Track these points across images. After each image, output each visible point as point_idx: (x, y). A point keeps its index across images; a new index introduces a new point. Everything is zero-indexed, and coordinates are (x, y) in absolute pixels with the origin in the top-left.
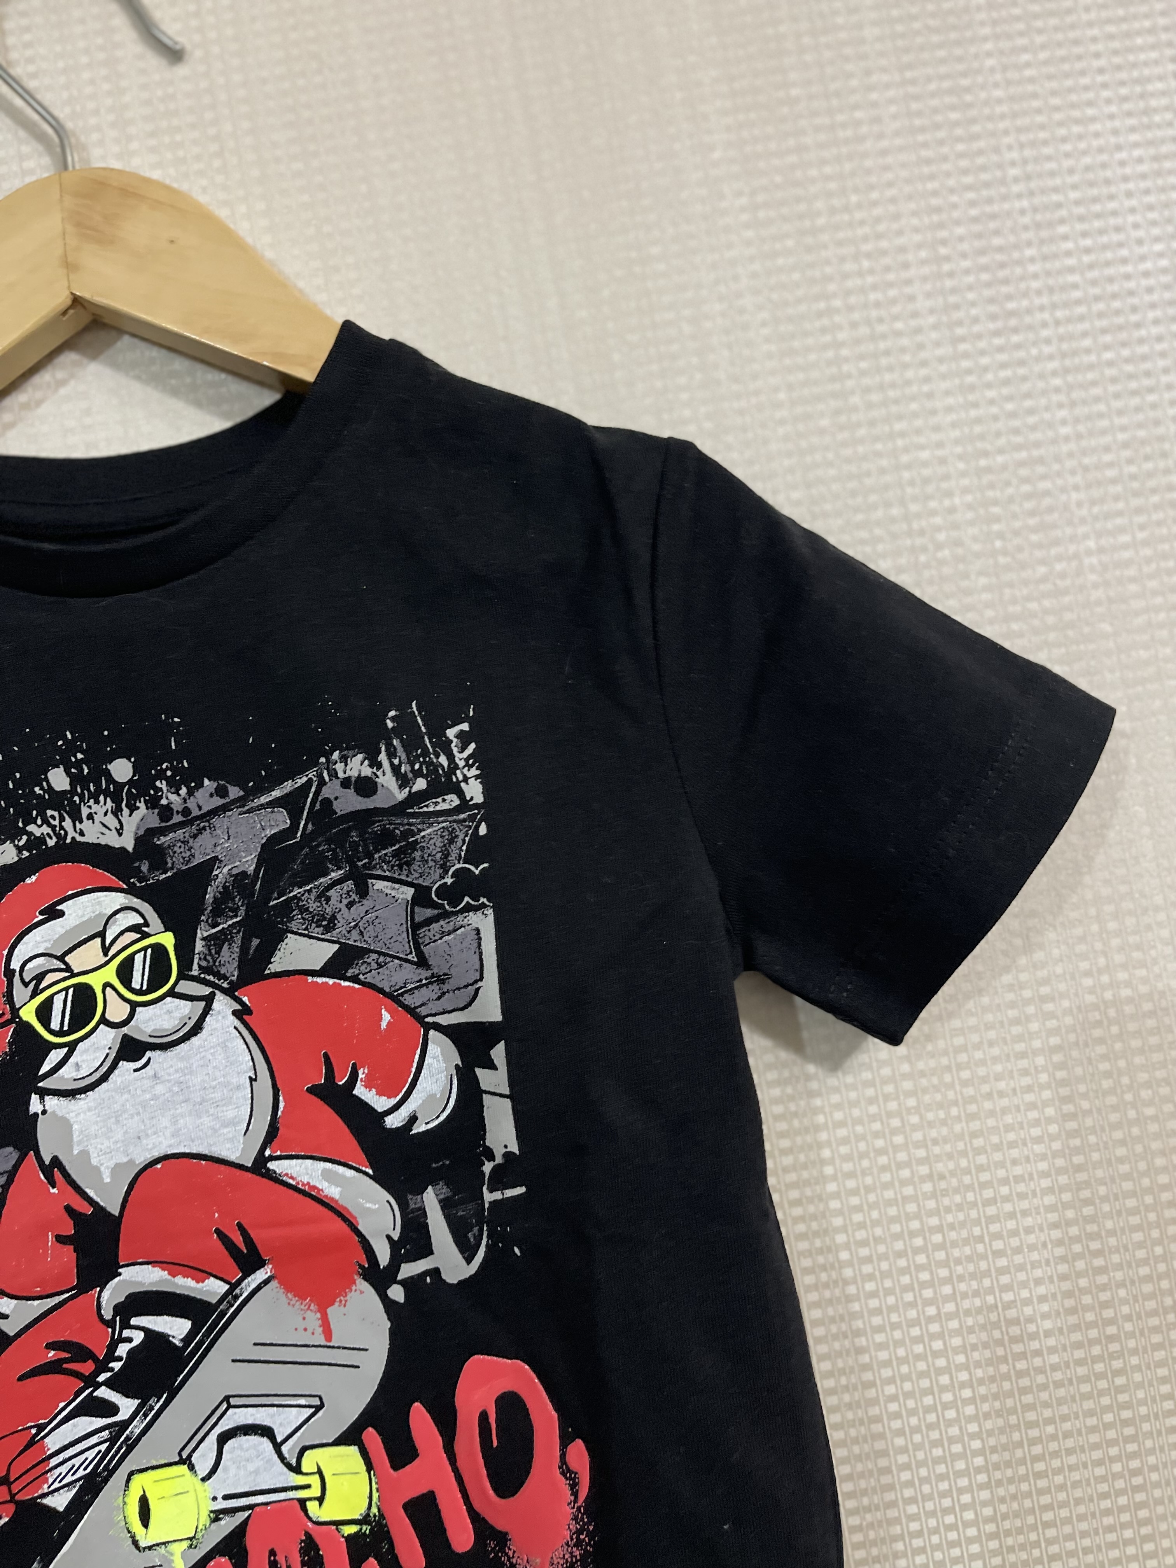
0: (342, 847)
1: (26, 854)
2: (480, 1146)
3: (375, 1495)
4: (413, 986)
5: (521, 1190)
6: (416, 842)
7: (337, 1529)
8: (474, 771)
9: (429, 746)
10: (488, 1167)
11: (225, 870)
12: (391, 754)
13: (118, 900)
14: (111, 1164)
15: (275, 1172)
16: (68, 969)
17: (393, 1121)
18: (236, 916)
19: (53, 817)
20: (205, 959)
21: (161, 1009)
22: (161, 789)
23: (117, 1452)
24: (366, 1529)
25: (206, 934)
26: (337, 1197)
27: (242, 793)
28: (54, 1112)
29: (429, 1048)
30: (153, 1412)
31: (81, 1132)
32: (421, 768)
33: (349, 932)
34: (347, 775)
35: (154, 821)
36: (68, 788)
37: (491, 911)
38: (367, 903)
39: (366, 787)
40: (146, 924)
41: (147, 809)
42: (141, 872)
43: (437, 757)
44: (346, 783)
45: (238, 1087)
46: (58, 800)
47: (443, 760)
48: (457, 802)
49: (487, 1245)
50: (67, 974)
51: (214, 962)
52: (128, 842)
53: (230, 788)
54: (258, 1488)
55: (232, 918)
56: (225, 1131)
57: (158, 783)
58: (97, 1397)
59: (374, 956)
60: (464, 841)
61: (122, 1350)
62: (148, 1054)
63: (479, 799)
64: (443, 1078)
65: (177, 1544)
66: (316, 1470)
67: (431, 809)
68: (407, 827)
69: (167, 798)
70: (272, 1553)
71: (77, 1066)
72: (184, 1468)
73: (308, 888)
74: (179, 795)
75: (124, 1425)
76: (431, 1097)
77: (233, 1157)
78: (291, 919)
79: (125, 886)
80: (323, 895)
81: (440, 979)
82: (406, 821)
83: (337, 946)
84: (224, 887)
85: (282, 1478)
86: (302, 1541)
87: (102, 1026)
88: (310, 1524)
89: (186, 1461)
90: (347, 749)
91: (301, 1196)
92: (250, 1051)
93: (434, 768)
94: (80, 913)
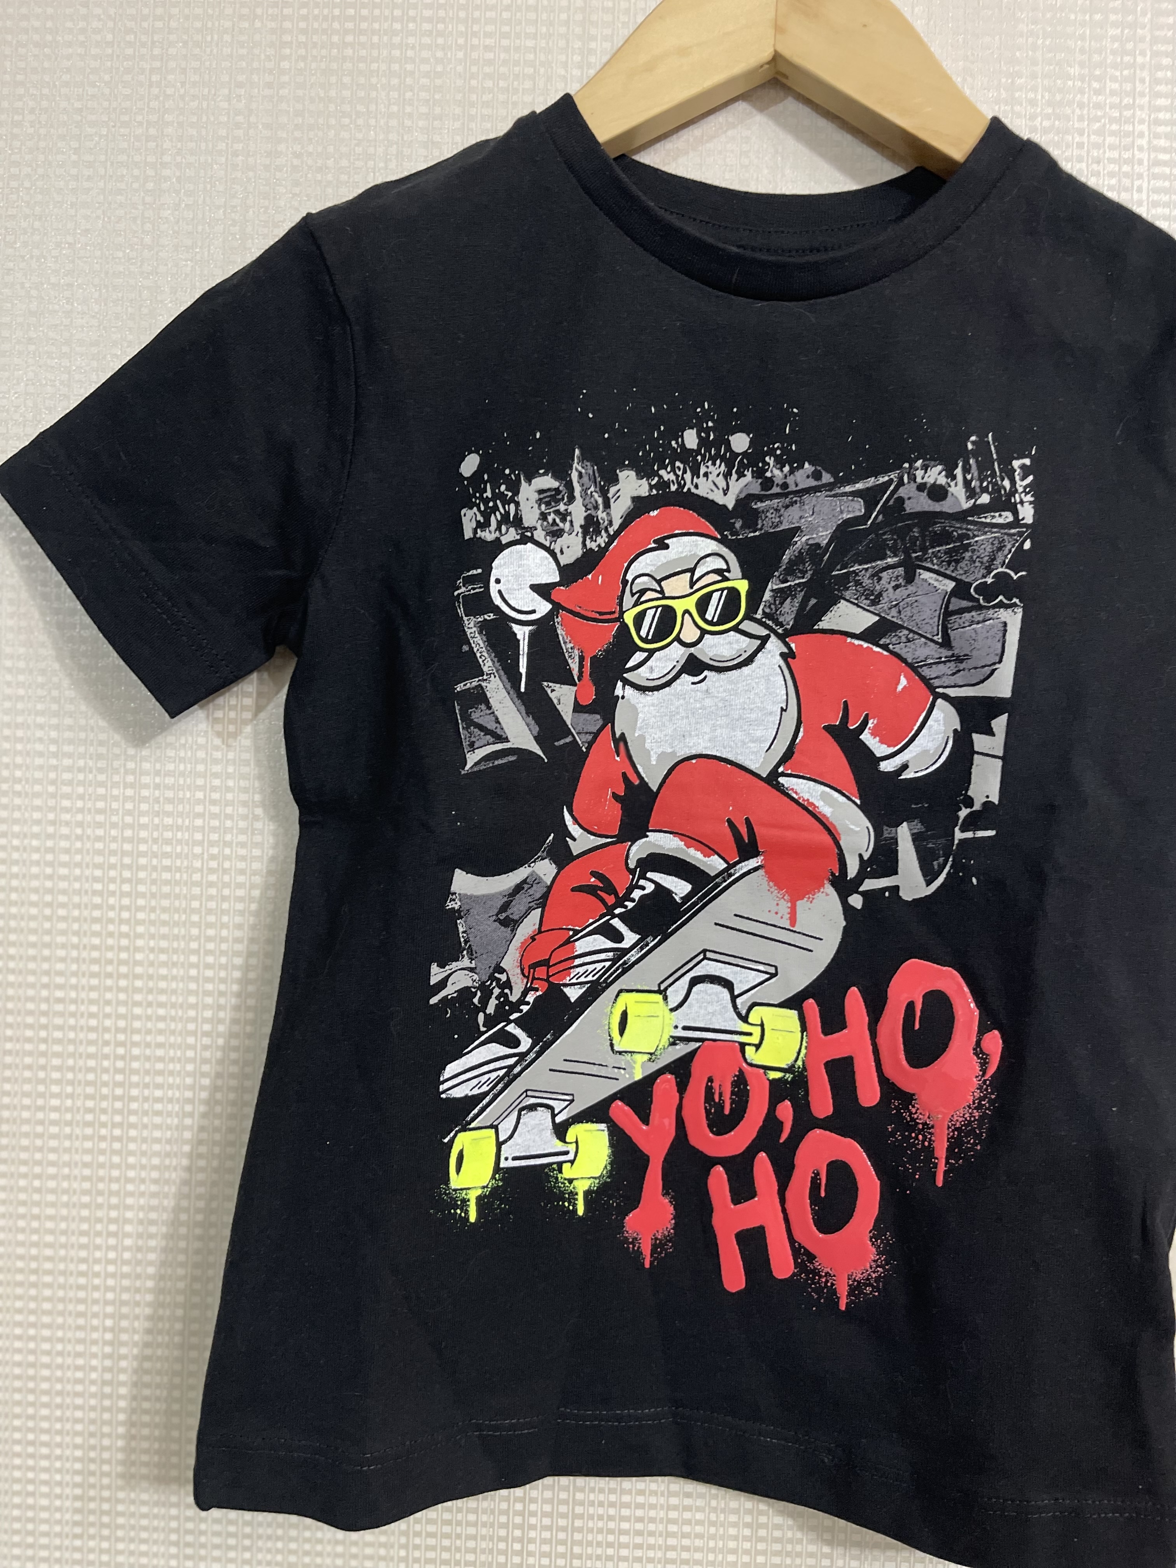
0: (903, 540)
1: (654, 492)
2: (962, 795)
3: (803, 1051)
4: (932, 661)
5: (991, 833)
6: (969, 545)
7: (765, 1073)
8: (1029, 498)
9: (997, 470)
10: (963, 813)
11: (804, 539)
12: (966, 470)
13: (712, 546)
14: (660, 751)
15: (783, 786)
16: (662, 592)
17: (887, 766)
18: (803, 578)
19: (679, 468)
20: (769, 607)
21: (725, 639)
22: (769, 464)
23: (615, 971)
24: (789, 1077)
25: (775, 587)
26: (829, 815)
27: (832, 480)
28: (629, 700)
29: (934, 712)
30: (648, 948)
31: (644, 720)
32: (987, 486)
33: (890, 609)
34: (924, 481)
35: (756, 489)
36: (695, 447)
37: (1021, 610)
38: (911, 588)
39: (938, 493)
40: (728, 570)
41: (753, 477)
42: (734, 527)
43: (1003, 480)
44: (921, 487)
45: (771, 713)
46: (687, 456)
47: (1007, 483)
48: (1011, 518)
49: (949, 873)
50: (660, 596)
51: (777, 610)
52: (729, 502)
53: (824, 473)
54: (711, 1027)
55: (799, 578)
56: (752, 745)
57: (767, 459)
58: (611, 925)
59: (906, 632)
60: (1010, 551)
61: (637, 894)
62: (706, 673)
63: (1029, 520)
64: (940, 739)
65: (640, 1055)
66: (759, 1023)
67: (988, 520)
68: (964, 531)
69: (772, 471)
70: (710, 1080)
71: (651, 670)
72: (659, 997)
73: (866, 566)
74: (782, 471)
75: (626, 951)
76: (925, 752)
77: (753, 767)
78: (847, 589)
79: (719, 537)
80: (876, 575)
81: (959, 659)
82: (964, 526)
83: (877, 618)
84: (800, 552)
85: (731, 1023)
86: (736, 1076)
87: (675, 643)
88: (744, 1065)
89: (662, 992)
90: (930, 460)
91: (800, 809)
92: (786, 687)
93: (997, 489)
94: (680, 549)
